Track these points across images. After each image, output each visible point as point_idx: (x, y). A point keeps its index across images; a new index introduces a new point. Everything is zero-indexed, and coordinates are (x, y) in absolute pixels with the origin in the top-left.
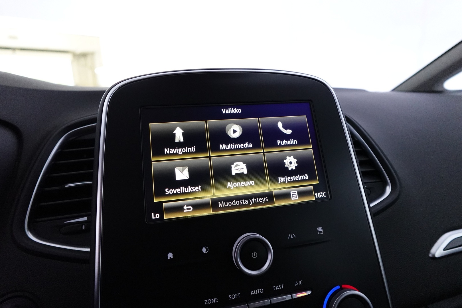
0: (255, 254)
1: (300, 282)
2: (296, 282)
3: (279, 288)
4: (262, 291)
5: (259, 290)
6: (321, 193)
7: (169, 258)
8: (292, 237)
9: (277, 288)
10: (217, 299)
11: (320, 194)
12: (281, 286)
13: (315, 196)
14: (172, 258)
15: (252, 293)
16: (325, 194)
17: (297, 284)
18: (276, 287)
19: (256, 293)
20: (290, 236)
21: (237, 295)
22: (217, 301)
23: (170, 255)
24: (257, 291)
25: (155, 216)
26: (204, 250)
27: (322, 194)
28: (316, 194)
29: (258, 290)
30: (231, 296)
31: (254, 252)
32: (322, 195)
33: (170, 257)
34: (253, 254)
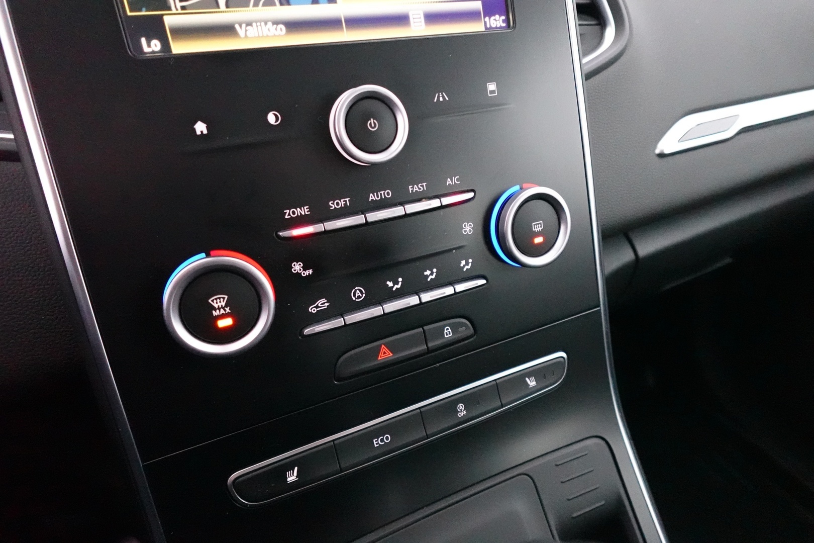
0: (374, 122)
1: (455, 179)
2: (449, 179)
3: (420, 189)
4: (388, 194)
5: (384, 193)
6: (497, 17)
7: (198, 133)
8: (441, 99)
9: (415, 190)
10: (307, 208)
11: (495, 20)
12: (422, 186)
13: (485, 23)
14: (205, 132)
15: (372, 197)
16: (503, 21)
17: (449, 182)
18: (413, 188)
19: (378, 197)
20: (439, 97)
21: (343, 201)
22: (308, 212)
23: (201, 128)
24: (381, 194)
25: (149, 46)
26: (271, 118)
27: (499, 20)
28: (487, 19)
29: (382, 192)
30: (333, 204)
31: (372, 119)
32: (498, 22)
33: (202, 132)
34: (371, 124)
